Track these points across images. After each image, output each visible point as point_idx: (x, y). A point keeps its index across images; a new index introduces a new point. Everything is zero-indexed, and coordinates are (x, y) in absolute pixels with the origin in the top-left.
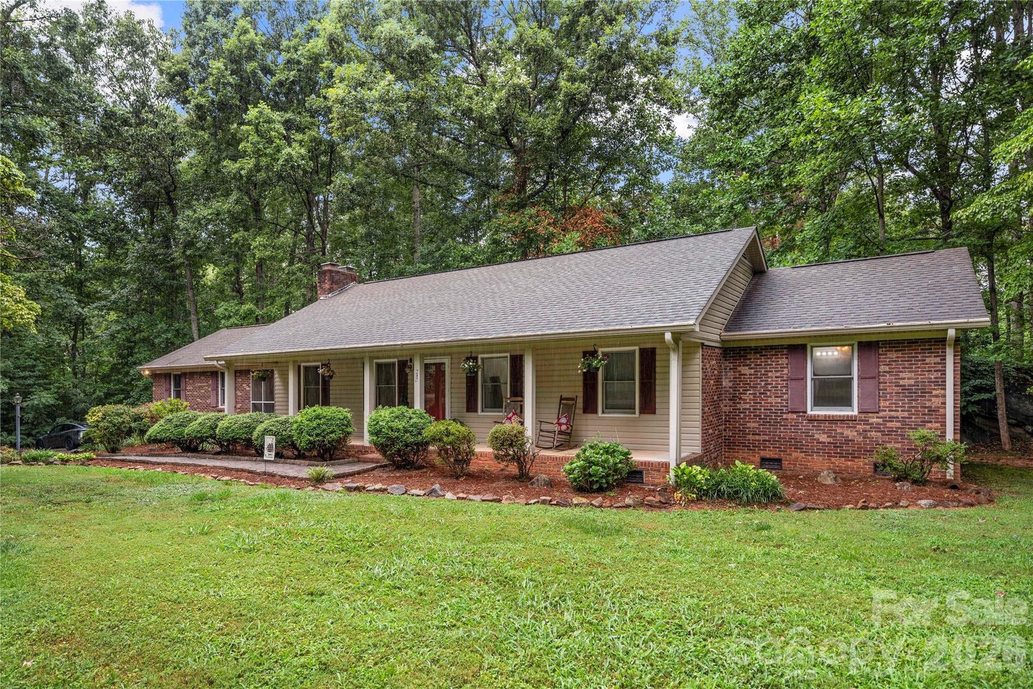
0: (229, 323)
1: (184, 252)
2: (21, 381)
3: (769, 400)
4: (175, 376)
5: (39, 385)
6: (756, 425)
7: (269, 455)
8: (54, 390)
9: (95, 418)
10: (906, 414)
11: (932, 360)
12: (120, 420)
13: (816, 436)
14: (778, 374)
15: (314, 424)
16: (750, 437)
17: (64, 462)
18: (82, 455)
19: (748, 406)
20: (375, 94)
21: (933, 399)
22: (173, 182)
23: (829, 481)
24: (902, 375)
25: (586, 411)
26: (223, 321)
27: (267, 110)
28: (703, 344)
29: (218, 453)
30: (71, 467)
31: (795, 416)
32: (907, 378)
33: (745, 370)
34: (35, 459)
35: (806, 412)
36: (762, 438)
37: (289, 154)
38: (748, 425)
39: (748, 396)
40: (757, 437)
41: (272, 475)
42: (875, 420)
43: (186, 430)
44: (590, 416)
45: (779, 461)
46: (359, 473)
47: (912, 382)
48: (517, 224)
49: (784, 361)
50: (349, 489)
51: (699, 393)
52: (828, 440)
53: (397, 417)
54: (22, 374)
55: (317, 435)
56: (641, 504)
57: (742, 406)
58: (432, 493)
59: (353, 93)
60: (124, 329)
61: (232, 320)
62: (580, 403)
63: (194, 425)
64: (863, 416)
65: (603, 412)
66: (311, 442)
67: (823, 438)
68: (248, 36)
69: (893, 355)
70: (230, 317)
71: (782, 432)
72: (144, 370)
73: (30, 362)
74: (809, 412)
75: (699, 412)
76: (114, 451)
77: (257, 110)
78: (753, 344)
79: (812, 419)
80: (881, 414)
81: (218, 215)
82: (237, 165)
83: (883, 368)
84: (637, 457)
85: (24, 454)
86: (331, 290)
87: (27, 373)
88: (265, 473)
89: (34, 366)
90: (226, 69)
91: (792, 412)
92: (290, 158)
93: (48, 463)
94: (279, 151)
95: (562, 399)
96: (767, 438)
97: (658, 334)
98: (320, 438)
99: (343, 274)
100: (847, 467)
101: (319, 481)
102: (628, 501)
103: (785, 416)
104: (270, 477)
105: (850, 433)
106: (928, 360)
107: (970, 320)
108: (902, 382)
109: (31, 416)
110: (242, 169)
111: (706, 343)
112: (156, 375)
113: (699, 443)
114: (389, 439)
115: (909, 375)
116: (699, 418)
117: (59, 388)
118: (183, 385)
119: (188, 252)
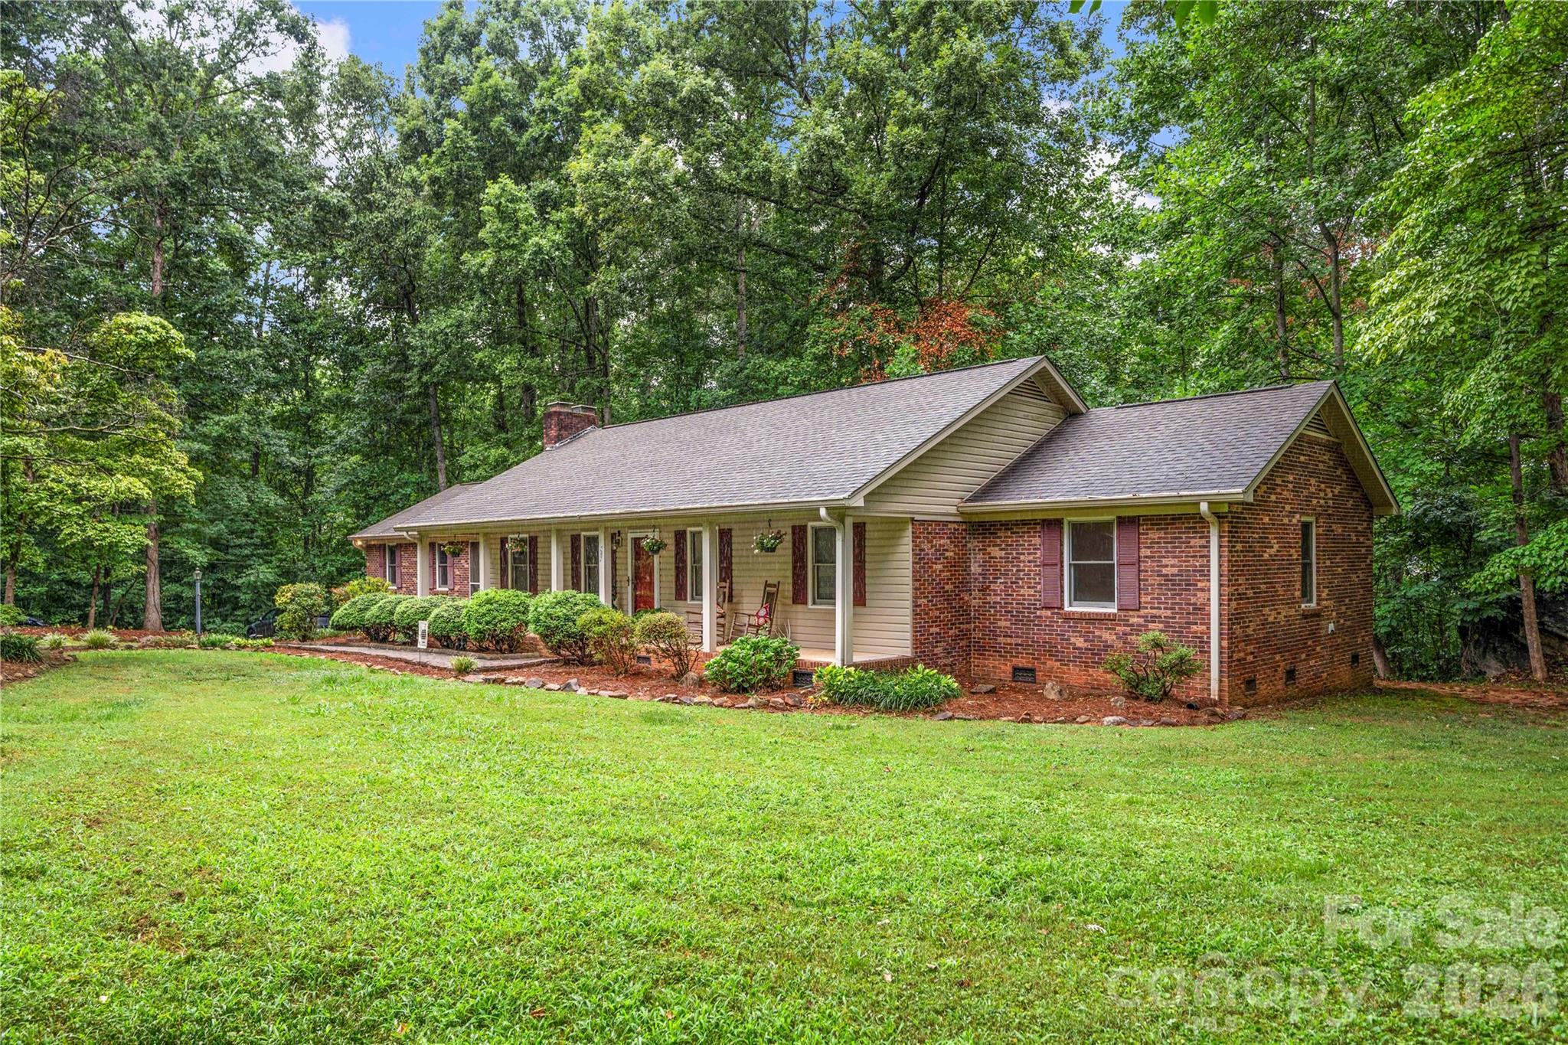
0: (474, 476)
1: (420, 378)
2: (237, 551)
3: (1022, 591)
4: (391, 548)
5: (259, 556)
6: (1008, 624)
7: (422, 644)
8: (275, 563)
9: (284, 599)
10: (1169, 613)
11: (1197, 542)
12: (310, 602)
13: (1073, 640)
14: (1031, 558)
15: (483, 610)
16: (1001, 640)
17: (240, 647)
18: (260, 641)
19: (998, 599)
20: (633, 162)
21: (1199, 594)
22: (411, 282)
23: (1052, 695)
24: (1165, 561)
25: (795, 601)
26: (467, 473)
27: (510, 184)
28: (913, 519)
29: (404, 644)
30: (245, 652)
31: (1049, 613)
32: (1171, 566)
33: (996, 552)
34: (214, 644)
35: (1061, 608)
36: (1014, 641)
37: (537, 244)
38: (1000, 623)
39: (998, 586)
40: (1009, 640)
41: (425, 665)
42: (1136, 620)
43: (368, 615)
44: (800, 607)
45: (1032, 670)
46: (520, 667)
47: (1175, 571)
48: (842, 330)
49: (1037, 541)
50: (487, 681)
51: (909, 580)
52: (1086, 645)
53: (559, 603)
54: (238, 542)
55: (487, 623)
56: (765, 706)
57: (992, 599)
58: (566, 687)
59: (603, 165)
60: (353, 483)
61: (478, 472)
62: (787, 589)
63: (374, 610)
64: (1122, 614)
65: (814, 603)
66: (479, 631)
67: (1080, 642)
68: (491, 82)
69: (1154, 535)
70: (476, 466)
71: (1035, 633)
72: (355, 539)
73: (248, 526)
74: (1067, 608)
75: (909, 604)
76: (304, 639)
77: (497, 186)
78: (1003, 518)
79: (1068, 618)
80: (1142, 612)
81: (458, 326)
82: (478, 260)
83: (1145, 552)
84: (806, 656)
85: (203, 638)
86: (559, 438)
87: (244, 541)
88: (419, 663)
89: (252, 531)
90: (466, 128)
91: (1047, 608)
92: (539, 250)
93: (224, 648)
94: (526, 240)
95: (767, 585)
96: (1019, 641)
97: (811, 510)
98: (491, 627)
99: (577, 416)
100: (1106, 681)
101: (463, 671)
102: (751, 701)
103: (1038, 613)
104: (422, 668)
105: (1108, 636)
106: (1193, 542)
107: (1222, 491)
108: (1164, 571)
109: (248, 597)
110: (483, 266)
111: (917, 517)
112: (369, 548)
113: (909, 643)
114: (548, 627)
115: (1175, 561)
116: (909, 612)
117: (281, 560)
118: (398, 559)
119: (425, 378)
